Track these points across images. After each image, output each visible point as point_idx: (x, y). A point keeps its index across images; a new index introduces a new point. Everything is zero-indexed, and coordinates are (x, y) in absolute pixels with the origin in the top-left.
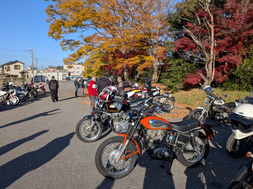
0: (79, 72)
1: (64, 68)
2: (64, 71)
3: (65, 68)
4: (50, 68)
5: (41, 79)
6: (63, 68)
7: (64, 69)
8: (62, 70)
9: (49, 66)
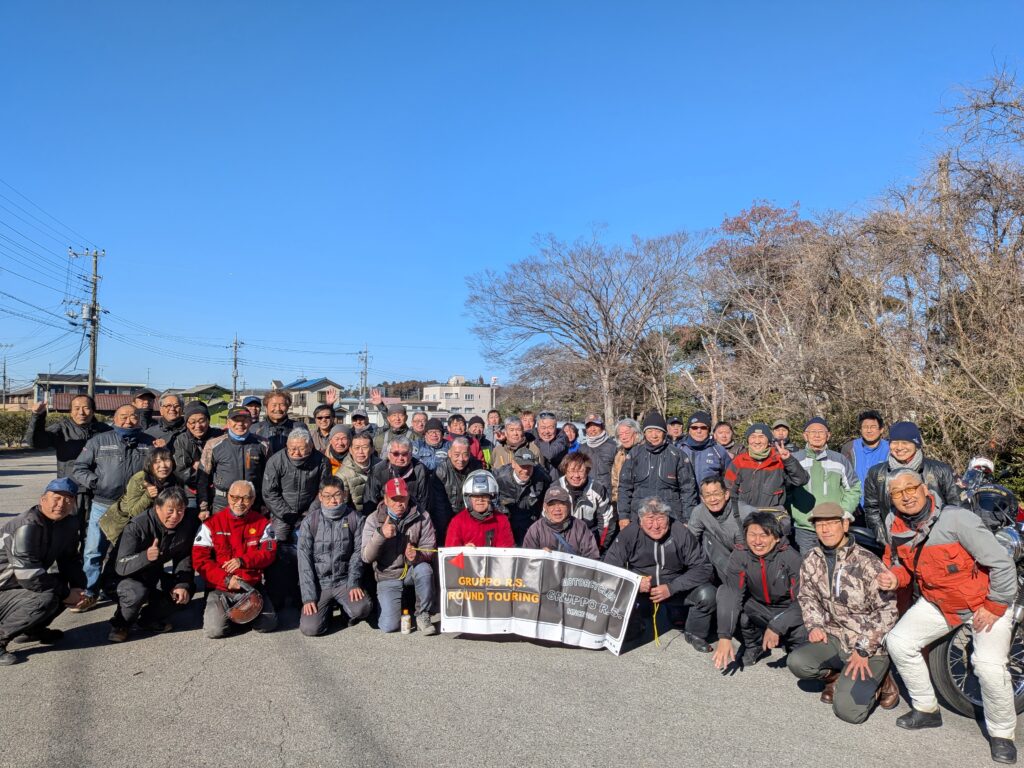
6: (422, 397)
7: (425, 399)
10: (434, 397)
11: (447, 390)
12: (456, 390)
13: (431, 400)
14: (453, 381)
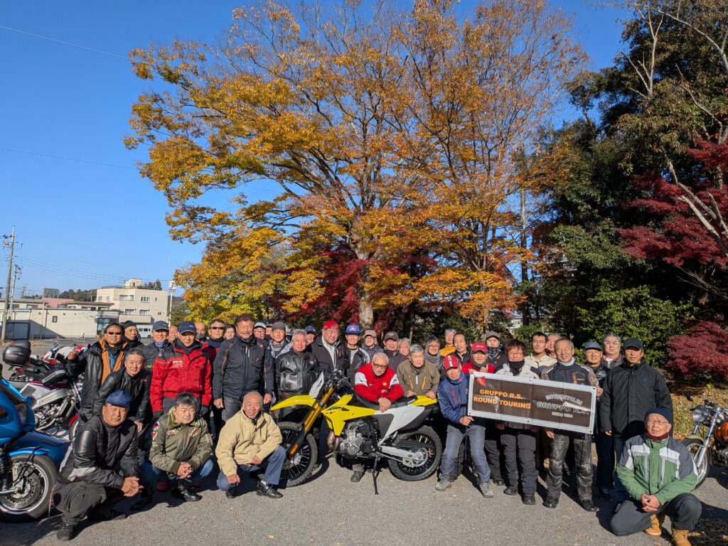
0: (146, 313)
1: (97, 299)
2: (99, 308)
3: (100, 298)
4: (47, 297)
5: (26, 329)
6: (94, 298)
7: (97, 301)
8: (91, 302)
9: (46, 290)
10: (108, 298)
11: (122, 292)
12: (132, 292)
13: (104, 301)
14: (128, 284)
